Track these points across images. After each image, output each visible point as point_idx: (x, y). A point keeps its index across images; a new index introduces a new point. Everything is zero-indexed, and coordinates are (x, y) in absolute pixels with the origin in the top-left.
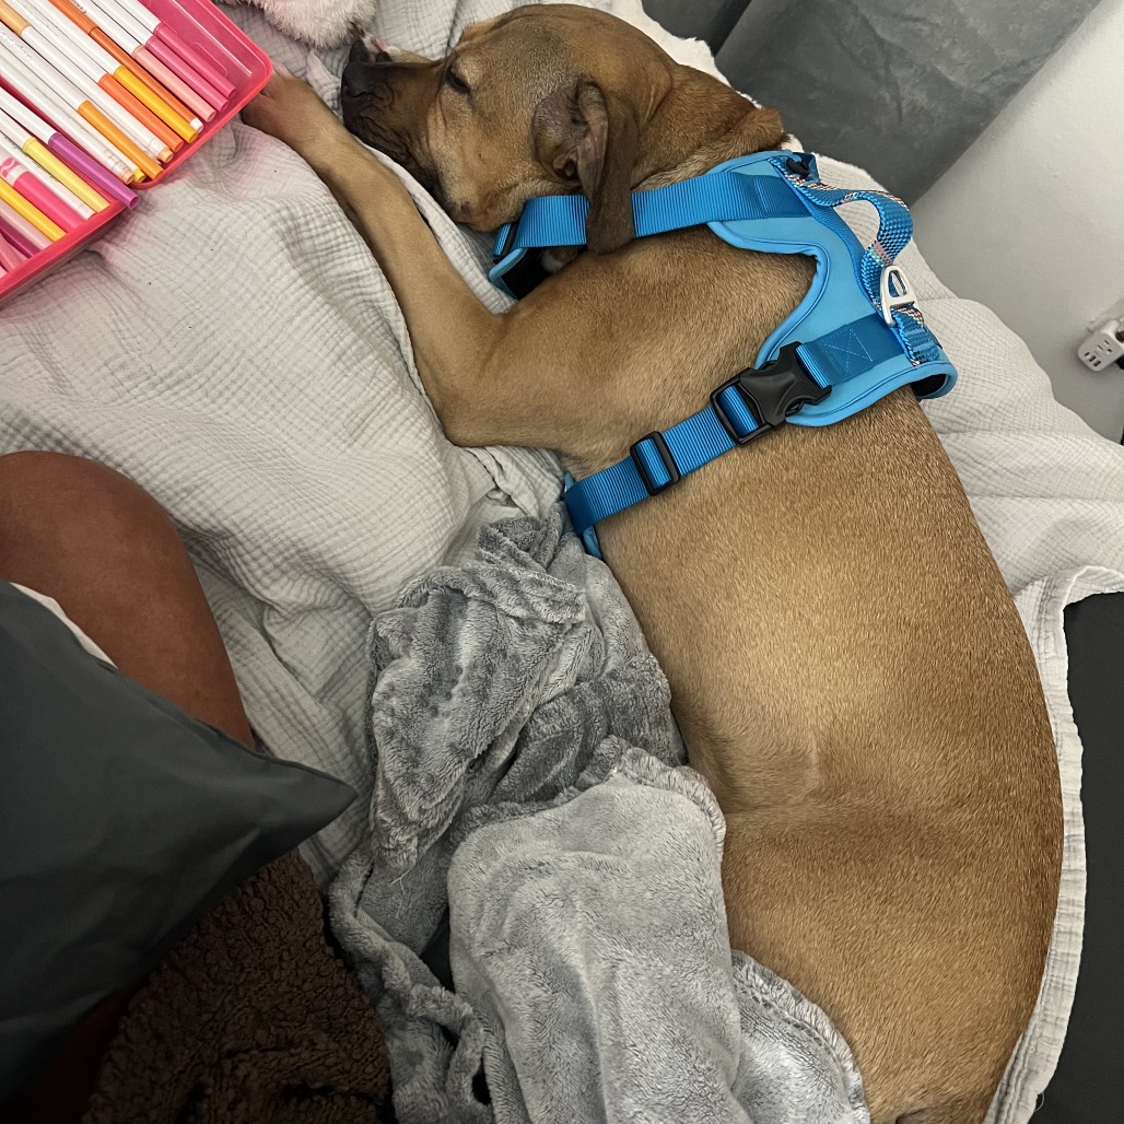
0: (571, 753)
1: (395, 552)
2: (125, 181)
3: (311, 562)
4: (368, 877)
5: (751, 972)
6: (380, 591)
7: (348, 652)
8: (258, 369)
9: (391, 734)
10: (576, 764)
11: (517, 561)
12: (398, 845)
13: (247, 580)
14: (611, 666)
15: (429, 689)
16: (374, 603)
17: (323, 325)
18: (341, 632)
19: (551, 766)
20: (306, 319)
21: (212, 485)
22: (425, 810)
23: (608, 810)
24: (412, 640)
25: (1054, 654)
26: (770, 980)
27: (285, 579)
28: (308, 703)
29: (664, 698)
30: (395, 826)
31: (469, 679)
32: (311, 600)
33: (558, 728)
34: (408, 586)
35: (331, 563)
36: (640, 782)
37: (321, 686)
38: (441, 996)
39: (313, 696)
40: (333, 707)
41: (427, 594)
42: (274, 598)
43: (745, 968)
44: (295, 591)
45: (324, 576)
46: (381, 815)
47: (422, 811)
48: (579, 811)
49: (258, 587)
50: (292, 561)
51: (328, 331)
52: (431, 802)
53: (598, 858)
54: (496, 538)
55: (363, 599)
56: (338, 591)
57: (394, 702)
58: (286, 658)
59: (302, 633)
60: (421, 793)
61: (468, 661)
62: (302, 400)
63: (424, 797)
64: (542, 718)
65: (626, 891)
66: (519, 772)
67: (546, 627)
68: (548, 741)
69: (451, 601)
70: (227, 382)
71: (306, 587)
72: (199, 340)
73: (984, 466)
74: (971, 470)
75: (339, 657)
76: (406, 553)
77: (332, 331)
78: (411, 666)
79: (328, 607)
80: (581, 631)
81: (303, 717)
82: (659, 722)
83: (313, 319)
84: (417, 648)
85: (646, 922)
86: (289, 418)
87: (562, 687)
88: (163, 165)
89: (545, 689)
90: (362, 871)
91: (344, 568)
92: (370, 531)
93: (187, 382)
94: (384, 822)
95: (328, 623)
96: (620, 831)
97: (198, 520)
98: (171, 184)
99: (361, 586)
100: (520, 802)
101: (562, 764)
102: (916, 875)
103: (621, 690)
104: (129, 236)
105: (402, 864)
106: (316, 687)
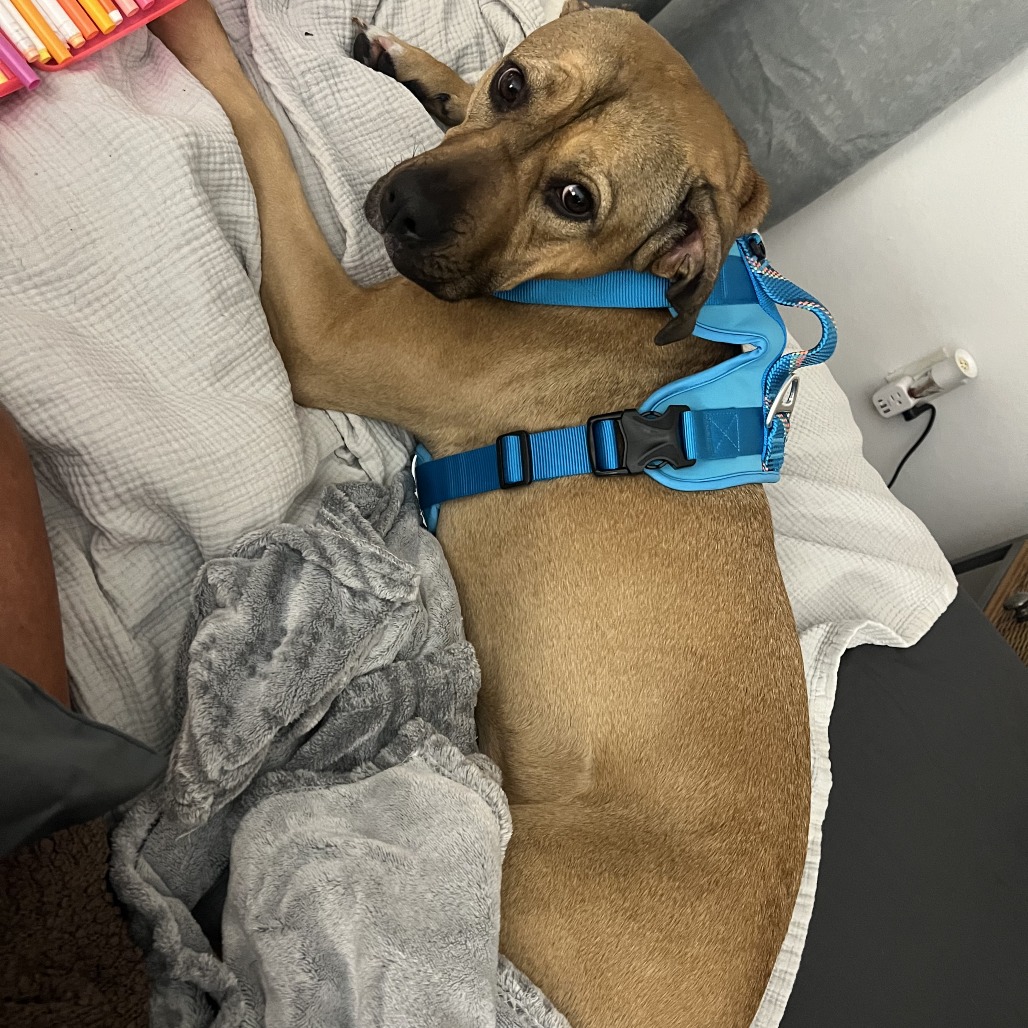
0: (376, 728)
1: (240, 499)
2: (29, 59)
3: (155, 496)
4: (154, 826)
5: (510, 978)
6: (218, 536)
7: (172, 590)
8: (135, 287)
9: (205, 688)
10: (379, 739)
11: (358, 528)
12: (193, 802)
13: (84, 500)
14: (429, 648)
15: (251, 647)
16: (208, 547)
17: (210, 260)
18: (168, 569)
19: (355, 739)
20: (194, 251)
21: (67, 401)
22: (226, 771)
23: (404, 797)
24: (242, 595)
25: (823, 693)
26: (526, 987)
27: (123, 509)
28: (123, 639)
29: (473, 687)
30: (193, 782)
31: (292, 643)
32: (144, 534)
33: (368, 702)
34: (247, 536)
35: (175, 501)
36: (438, 770)
37: (139, 621)
38: (207, 964)
39: (128, 631)
40: (145, 644)
41: (265, 548)
42: (108, 526)
43: (505, 972)
44: (130, 522)
45: (162, 511)
46: (180, 768)
47: (223, 772)
48: (374, 791)
49: (94, 511)
50: (135, 493)
51: (214, 268)
52: (234, 763)
53: (386, 848)
54: (341, 501)
55: (198, 541)
56: (174, 528)
57: (213, 655)
58: (107, 587)
59: (128, 564)
60: (226, 754)
61: (294, 625)
62: (173, 329)
63: (227, 758)
64: (355, 691)
65: (409, 888)
66: (322, 740)
67: (377, 602)
68: (356, 714)
69: (288, 560)
70: (99, 293)
71: (142, 520)
72: (78, 245)
73: (795, 508)
74: (783, 509)
75: (162, 592)
76: (252, 503)
77: (218, 269)
78: (235, 620)
79: (160, 542)
80: (409, 610)
81: (114, 652)
82: (464, 708)
83: (201, 252)
84: (246, 604)
85: (424, 925)
86: (157, 343)
87: (380, 662)
88: (72, 50)
89: (364, 663)
90: (149, 820)
91: (187, 508)
92: (220, 474)
93: (57, 285)
94: (182, 776)
95: (157, 558)
96: (412, 822)
97: (46, 434)
98: (76, 73)
99: (199, 528)
100: (317, 771)
101: (366, 737)
102: (662, 895)
103: (436, 674)
104: (22, 117)
105: (193, 821)
106: (133, 620)
